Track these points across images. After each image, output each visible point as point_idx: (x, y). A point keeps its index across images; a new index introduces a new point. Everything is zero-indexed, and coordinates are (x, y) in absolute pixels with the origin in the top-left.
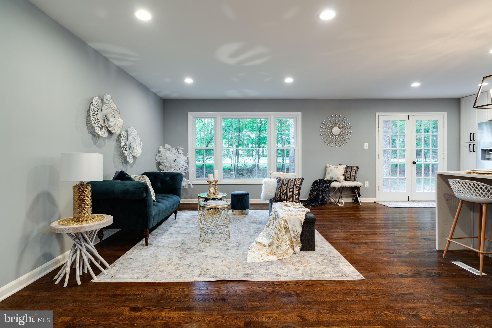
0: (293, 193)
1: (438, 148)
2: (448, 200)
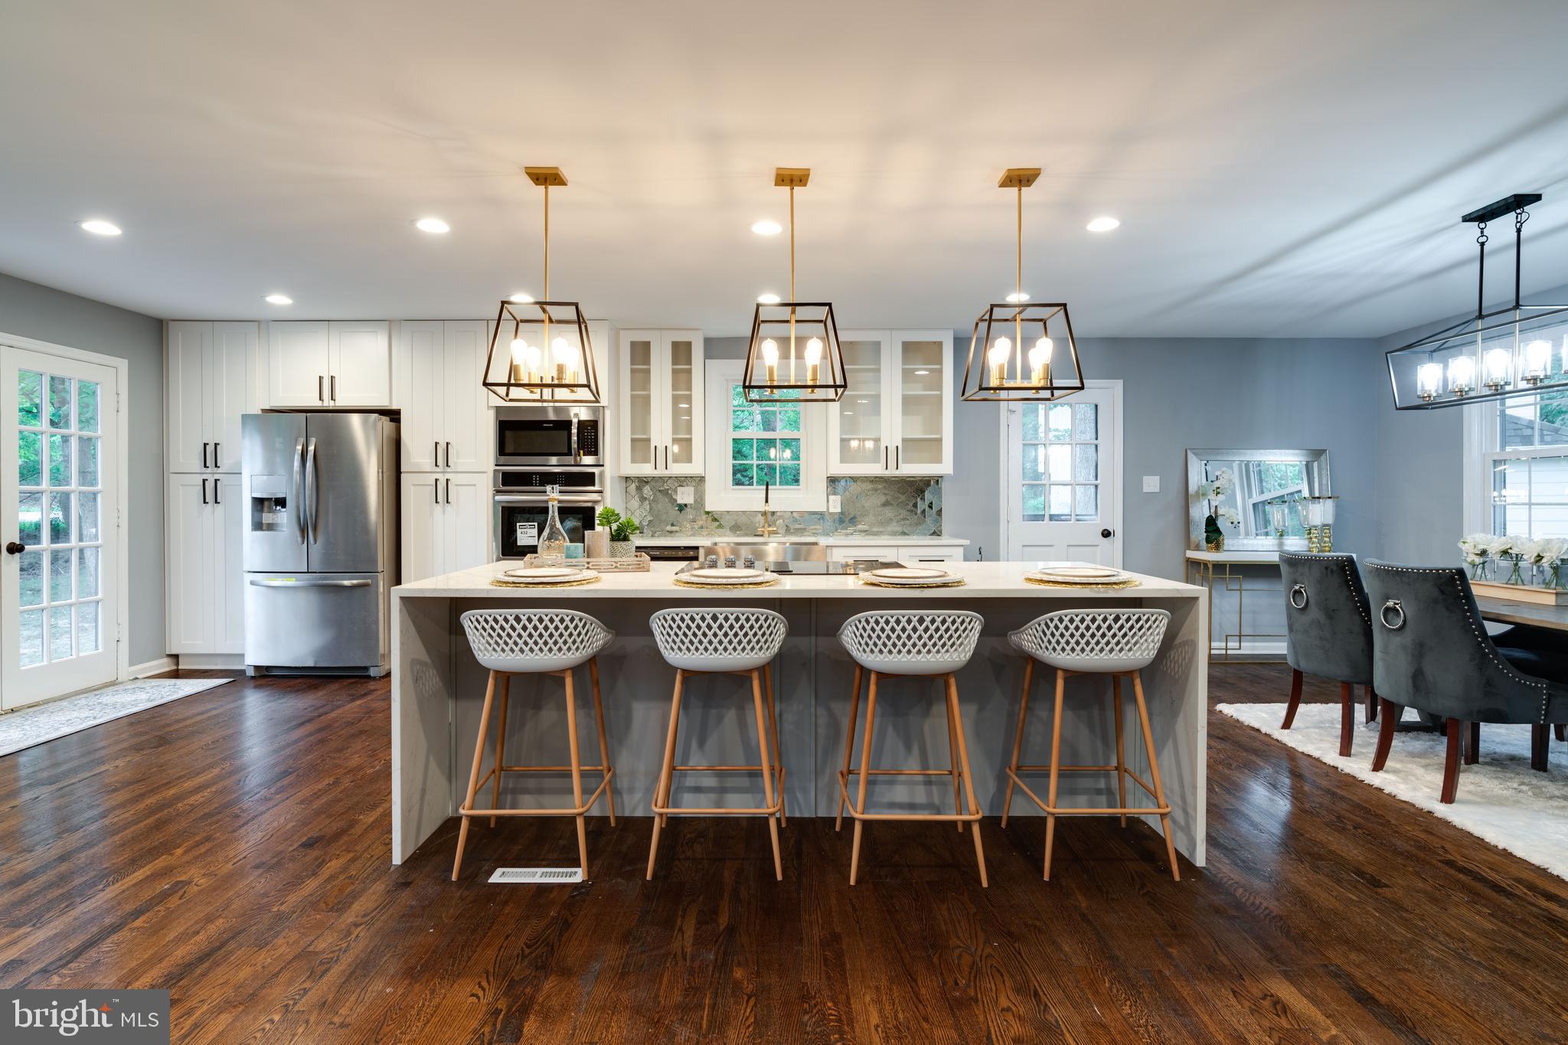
1: (99, 487)
2: (416, 680)
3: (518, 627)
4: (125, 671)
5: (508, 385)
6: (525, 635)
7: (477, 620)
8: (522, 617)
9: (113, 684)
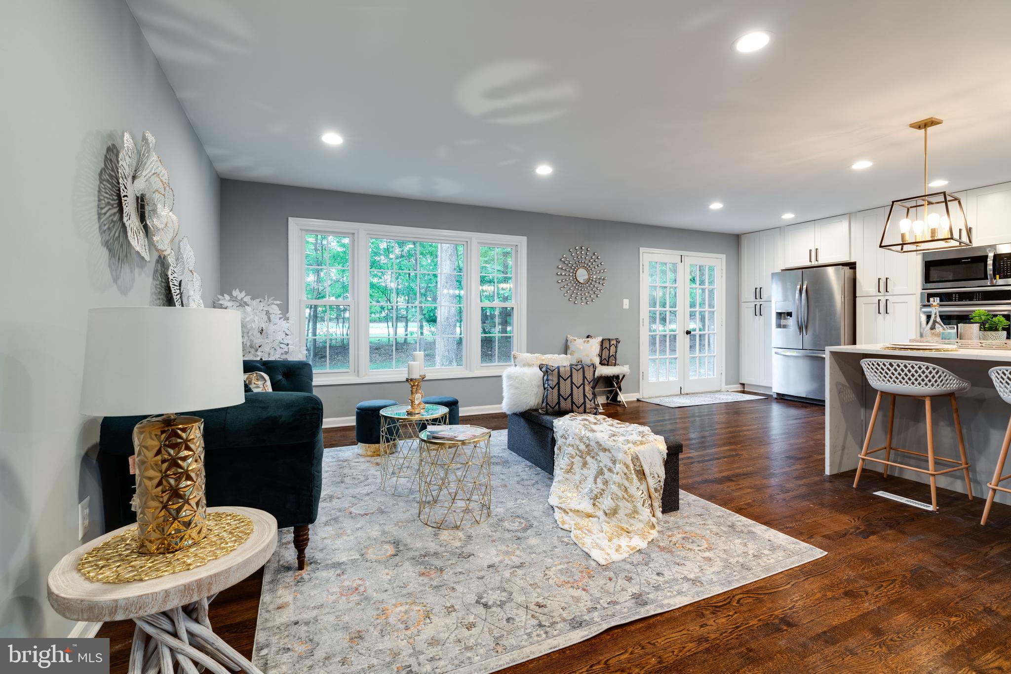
0: (585, 396)
1: (715, 309)
2: (840, 392)
3: (892, 369)
4: (724, 387)
5: (902, 245)
6: (896, 373)
7: (868, 364)
8: (893, 364)
9: (719, 391)
